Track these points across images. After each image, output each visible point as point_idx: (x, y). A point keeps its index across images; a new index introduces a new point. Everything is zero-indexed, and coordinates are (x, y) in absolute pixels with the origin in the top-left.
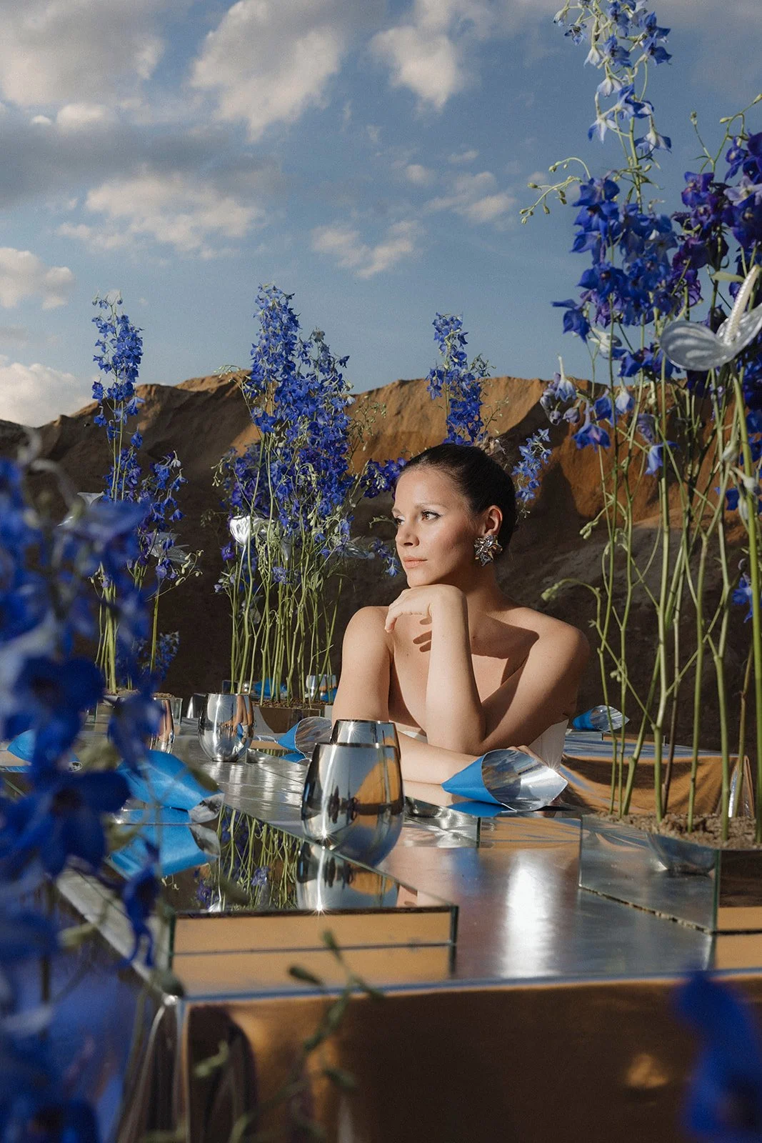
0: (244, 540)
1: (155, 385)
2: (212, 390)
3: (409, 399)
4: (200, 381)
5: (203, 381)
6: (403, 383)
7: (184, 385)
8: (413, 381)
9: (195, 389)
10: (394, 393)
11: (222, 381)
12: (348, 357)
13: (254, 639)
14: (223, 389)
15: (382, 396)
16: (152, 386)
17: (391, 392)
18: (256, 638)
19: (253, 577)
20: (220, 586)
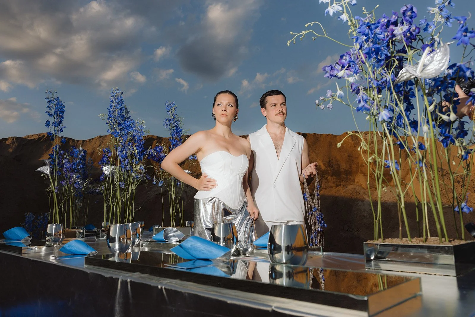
0: (108, 174)
1: (15, 137)
2: (36, 139)
3: (103, 141)
4: (31, 136)
5: (32, 136)
6: (101, 137)
7: (25, 137)
8: (104, 136)
9: (30, 138)
10: (98, 140)
11: (39, 136)
12: (131, 116)
13: (114, 207)
14: (40, 139)
15: (94, 141)
16: (14, 137)
17: (97, 139)
18: (115, 206)
19: (112, 186)
20: (98, 190)
